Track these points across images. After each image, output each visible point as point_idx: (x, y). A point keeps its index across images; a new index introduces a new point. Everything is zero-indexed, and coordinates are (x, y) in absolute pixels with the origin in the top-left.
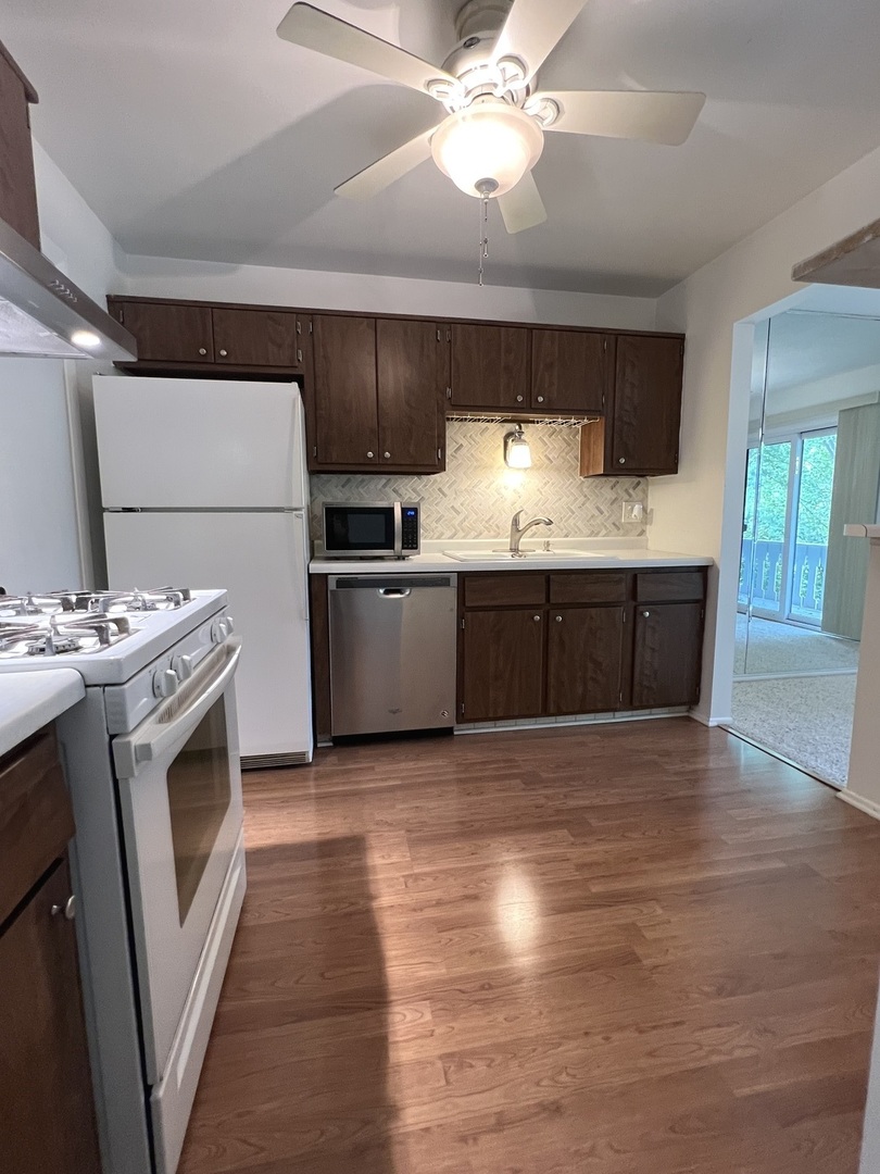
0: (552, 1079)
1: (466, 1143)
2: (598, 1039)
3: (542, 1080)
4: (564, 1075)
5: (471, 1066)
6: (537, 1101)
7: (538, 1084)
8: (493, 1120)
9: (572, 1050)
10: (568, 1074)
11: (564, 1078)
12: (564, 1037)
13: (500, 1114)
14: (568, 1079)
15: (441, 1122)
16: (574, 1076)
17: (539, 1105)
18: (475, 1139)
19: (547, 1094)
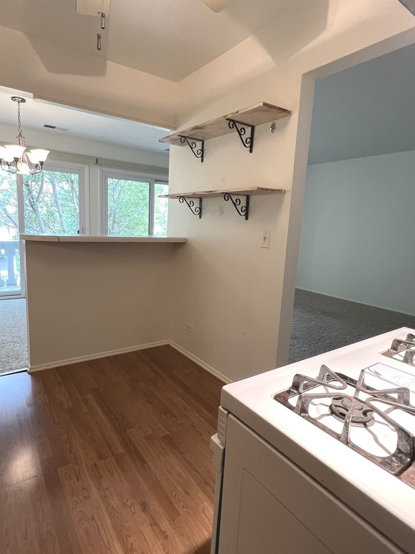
0: (131, 507)
1: (167, 535)
2: (107, 492)
3: (132, 512)
4: (128, 503)
5: (132, 544)
6: (142, 513)
7: (134, 513)
8: (155, 527)
9: (115, 502)
10: (127, 502)
11: (129, 503)
12: (109, 506)
13: (151, 525)
14: (129, 502)
15: (162, 550)
16: (128, 499)
17: (143, 511)
18: (165, 532)
19: (138, 508)
